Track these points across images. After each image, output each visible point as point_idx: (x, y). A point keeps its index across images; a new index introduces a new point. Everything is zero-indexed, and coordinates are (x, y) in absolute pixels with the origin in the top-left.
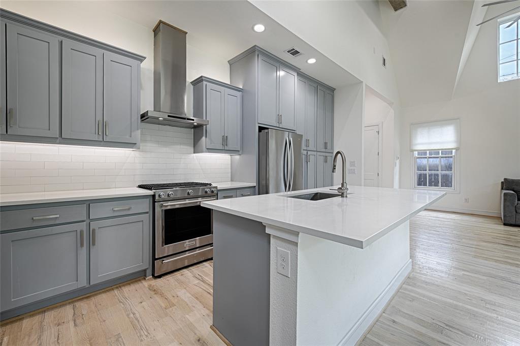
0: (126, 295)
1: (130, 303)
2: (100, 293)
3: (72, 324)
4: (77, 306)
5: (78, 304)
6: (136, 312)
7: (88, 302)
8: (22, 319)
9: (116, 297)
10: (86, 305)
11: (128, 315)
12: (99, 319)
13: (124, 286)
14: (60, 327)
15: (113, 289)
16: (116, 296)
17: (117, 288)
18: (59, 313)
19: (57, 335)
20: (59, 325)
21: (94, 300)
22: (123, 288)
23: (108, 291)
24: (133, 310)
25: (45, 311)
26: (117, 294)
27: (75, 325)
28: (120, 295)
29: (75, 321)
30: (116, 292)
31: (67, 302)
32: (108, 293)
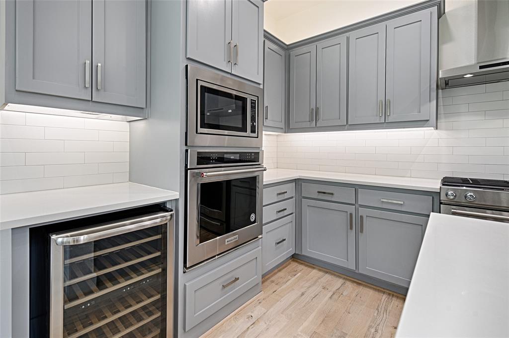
0: (390, 308)
1: (384, 318)
2: (370, 288)
3: (330, 294)
4: (346, 284)
5: (348, 284)
6: (380, 331)
7: (355, 288)
8: (314, 268)
9: (378, 302)
10: (352, 289)
11: (370, 327)
12: (348, 307)
13: (397, 297)
14: (323, 290)
15: (384, 293)
16: (381, 301)
17: (389, 294)
18: (332, 280)
19: (317, 294)
20: (324, 288)
21: (361, 289)
22: (394, 299)
23: (379, 291)
24: (380, 327)
25: (327, 272)
26: (383, 300)
27: (331, 298)
28: (384, 304)
29: (334, 294)
30: (384, 297)
31: (344, 276)
32: (377, 293)
